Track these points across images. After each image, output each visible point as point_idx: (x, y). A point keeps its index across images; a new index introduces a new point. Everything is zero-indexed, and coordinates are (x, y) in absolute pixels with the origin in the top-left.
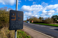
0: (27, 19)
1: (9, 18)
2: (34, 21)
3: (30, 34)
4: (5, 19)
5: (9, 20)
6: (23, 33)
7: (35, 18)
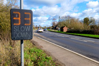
0: (54, 23)
1: (10, 21)
2: (70, 28)
3: (53, 54)
4: (3, 23)
5: (10, 25)
6: (40, 52)
7: (72, 20)
